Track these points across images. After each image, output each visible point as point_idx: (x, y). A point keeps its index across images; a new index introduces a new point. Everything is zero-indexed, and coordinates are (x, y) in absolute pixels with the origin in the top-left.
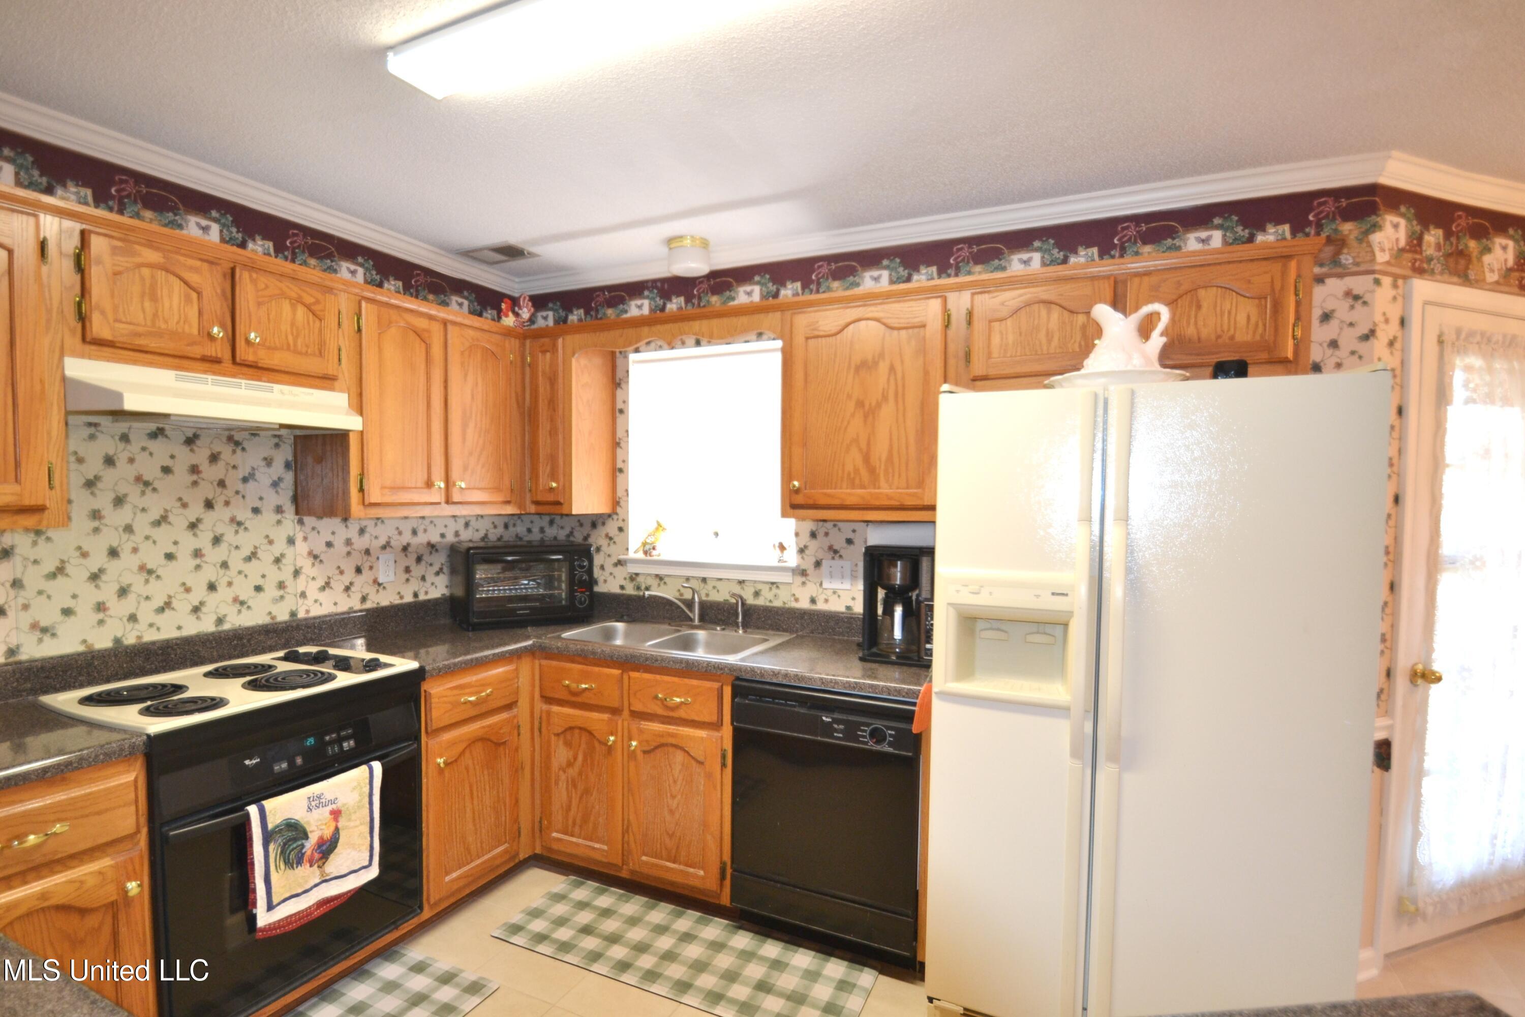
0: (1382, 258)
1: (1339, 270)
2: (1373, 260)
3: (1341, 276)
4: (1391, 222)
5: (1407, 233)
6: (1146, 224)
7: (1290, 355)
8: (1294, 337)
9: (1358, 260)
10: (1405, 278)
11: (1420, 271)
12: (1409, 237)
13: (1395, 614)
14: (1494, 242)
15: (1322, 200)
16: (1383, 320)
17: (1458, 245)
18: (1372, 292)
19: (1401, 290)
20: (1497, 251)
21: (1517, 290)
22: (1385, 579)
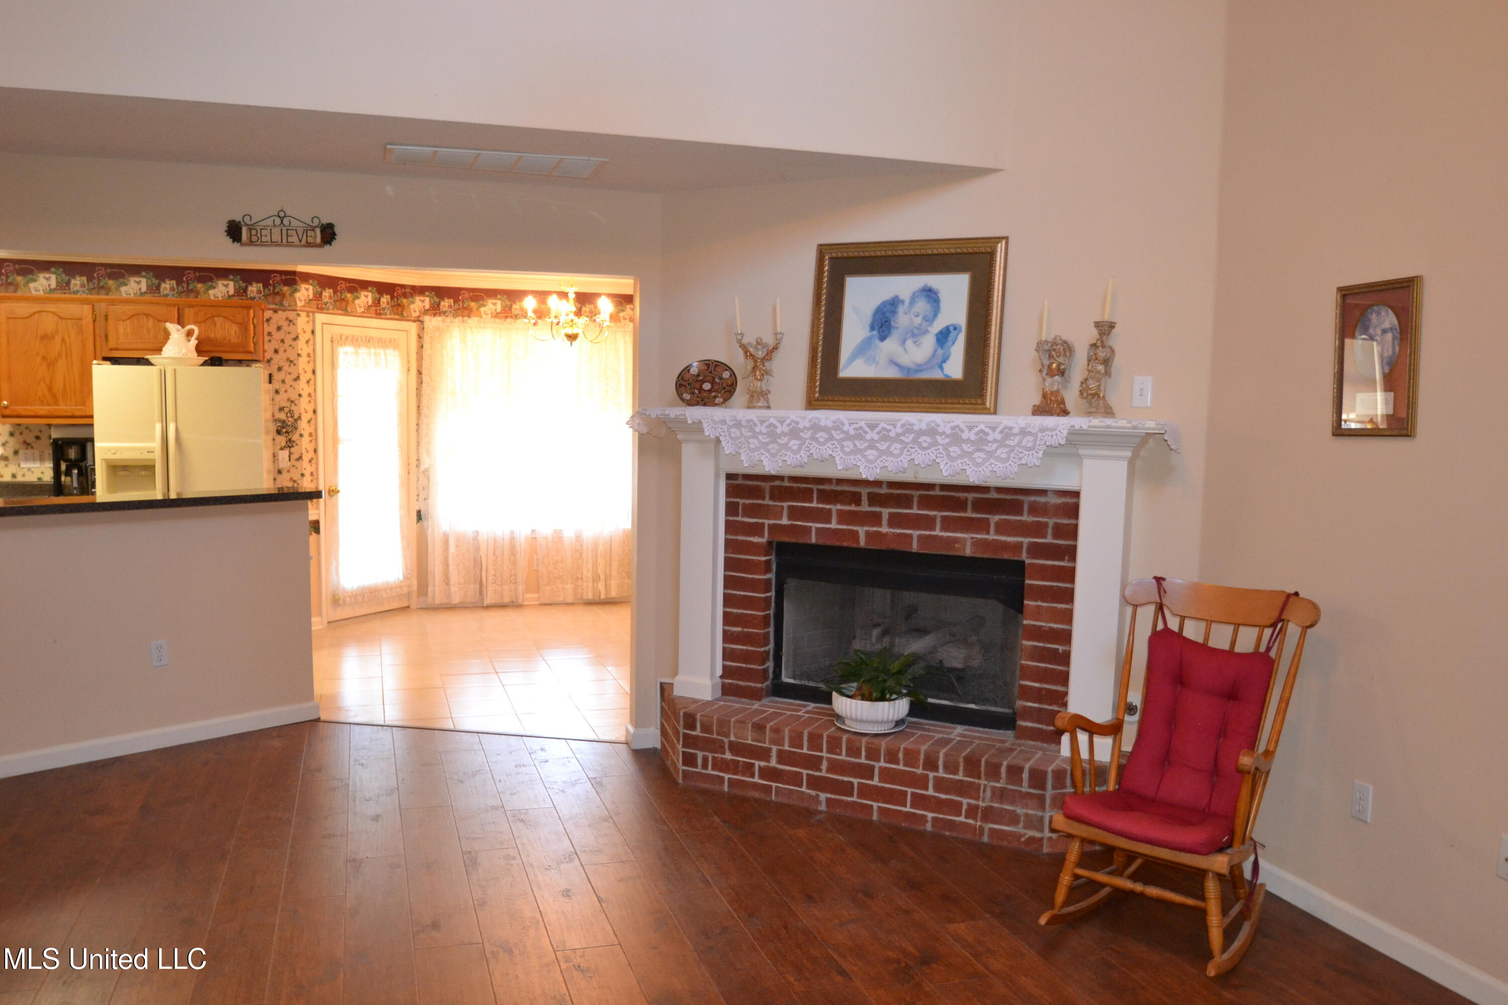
0: (299, 304)
1: (281, 308)
2: (296, 305)
3: (284, 311)
4: (305, 288)
5: (313, 292)
6: (199, 273)
7: (252, 349)
8: (253, 342)
9: (291, 304)
10: (313, 313)
11: (321, 309)
12: (314, 294)
13: (317, 463)
14: (361, 294)
15: (275, 275)
16: (302, 331)
17: (341, 296)
18: (297, 319)
19: (311, 318)
20: (363, 298)
21: (374, 315)
22: (311, 448)
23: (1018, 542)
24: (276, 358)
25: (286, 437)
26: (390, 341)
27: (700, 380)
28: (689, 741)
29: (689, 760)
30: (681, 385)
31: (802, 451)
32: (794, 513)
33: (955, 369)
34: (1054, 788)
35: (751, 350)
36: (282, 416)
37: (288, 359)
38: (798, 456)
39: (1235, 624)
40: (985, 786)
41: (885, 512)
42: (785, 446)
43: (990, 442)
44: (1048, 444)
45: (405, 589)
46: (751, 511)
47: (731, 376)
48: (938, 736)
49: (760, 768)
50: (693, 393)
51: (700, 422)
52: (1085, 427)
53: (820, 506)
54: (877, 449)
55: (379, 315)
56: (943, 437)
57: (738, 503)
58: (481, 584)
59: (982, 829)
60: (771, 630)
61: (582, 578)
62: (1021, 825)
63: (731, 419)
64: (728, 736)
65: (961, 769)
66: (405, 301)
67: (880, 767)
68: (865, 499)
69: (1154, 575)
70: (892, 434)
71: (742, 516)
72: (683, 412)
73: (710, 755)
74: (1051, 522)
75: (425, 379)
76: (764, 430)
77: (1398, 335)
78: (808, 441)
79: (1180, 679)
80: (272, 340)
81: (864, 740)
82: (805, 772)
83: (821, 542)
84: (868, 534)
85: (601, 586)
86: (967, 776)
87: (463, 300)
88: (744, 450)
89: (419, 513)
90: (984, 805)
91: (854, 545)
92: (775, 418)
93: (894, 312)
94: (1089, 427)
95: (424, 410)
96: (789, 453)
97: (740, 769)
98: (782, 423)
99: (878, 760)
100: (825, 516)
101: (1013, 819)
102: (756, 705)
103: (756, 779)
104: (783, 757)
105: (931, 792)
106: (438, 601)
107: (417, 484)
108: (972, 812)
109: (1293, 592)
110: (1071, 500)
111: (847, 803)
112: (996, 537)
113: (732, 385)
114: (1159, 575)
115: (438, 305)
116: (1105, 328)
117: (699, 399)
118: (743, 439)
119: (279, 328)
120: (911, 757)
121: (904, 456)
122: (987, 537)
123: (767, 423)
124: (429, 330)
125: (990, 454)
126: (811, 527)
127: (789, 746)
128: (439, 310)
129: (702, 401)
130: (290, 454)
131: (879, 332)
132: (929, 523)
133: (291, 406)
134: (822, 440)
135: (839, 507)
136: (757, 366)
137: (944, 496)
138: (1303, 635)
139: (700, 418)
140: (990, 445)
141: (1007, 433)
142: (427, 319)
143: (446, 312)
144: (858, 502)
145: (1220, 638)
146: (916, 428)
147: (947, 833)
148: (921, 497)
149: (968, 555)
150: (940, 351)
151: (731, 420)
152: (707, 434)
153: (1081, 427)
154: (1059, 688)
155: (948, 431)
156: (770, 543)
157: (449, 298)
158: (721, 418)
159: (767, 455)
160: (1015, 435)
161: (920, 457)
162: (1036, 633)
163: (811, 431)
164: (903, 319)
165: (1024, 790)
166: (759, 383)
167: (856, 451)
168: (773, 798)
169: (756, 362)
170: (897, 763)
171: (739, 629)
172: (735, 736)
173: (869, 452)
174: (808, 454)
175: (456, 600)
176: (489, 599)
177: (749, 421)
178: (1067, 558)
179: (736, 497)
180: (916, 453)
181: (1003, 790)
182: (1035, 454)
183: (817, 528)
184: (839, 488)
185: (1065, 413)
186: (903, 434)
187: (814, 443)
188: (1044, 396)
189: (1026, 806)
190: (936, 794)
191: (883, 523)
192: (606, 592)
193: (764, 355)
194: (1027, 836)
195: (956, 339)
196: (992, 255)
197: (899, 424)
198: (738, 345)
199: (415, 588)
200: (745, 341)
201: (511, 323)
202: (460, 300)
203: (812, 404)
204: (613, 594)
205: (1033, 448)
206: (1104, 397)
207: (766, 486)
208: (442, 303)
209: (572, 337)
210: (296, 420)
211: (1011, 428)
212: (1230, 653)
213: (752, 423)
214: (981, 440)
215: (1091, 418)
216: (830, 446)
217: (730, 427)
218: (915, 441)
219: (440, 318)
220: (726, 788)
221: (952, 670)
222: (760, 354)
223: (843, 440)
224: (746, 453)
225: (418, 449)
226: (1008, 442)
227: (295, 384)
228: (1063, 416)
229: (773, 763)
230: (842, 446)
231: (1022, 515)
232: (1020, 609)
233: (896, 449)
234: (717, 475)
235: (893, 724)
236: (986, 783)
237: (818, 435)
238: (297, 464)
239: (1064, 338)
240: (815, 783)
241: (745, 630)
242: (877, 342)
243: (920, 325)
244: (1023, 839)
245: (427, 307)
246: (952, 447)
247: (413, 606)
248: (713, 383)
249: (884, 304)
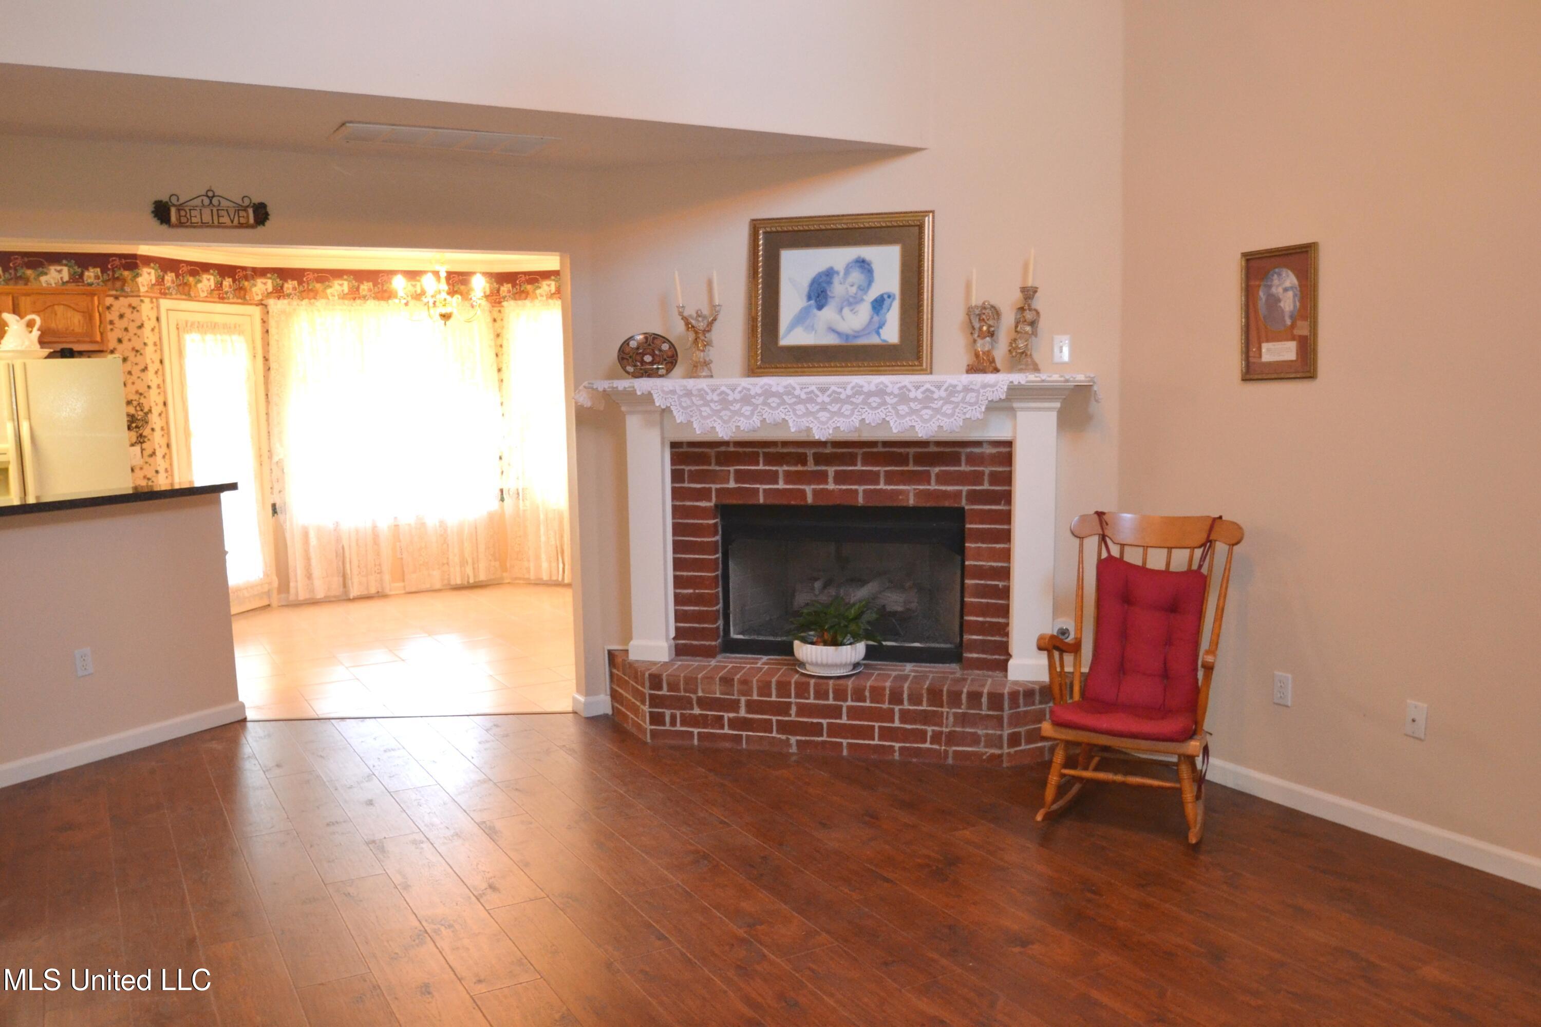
0: (143, 289)
1: (123, 294)
2: (139, 290)
3: (126, 297)
4: (147, 272)
5: (155, 275)
6: (26, 258)
7: (98, 338)
8: (100, 331)
9: (133, 290)
10: (157, 298)
11: (164, 294)
12: (157, 278)
13: (171, 458)
14: (202, 278)
15: (114, 258)
16: (147, 318)
17: (183, 280)
18: (140, 305)
19: (155, 304)
20: (205, 282)
21: (217, 300)
22: (163, 442)
23: (957, 490)
24: (120, 347)
25: (137, 432)
26: (235, 327)
27: (640, 353)
28: (656, 701)
29: (657, 719)
30: (623, 359)
31: (755, 417)
32: (741, 476)
33: (891, 333)
34: (1010, 708)
35: (693, 322)
36: (132, 410)
37: (133, 349)
38: (751, 421)
39: (1168, 548)
40: (948, 713)
41: (831, 470)
42: (737, 413)
43: (935, 400)
44: (990, 399)
45: (266, 588)
46: (696, 477)
47: (670, 348)
48: (894, 674)
49: (729, 719)
50: (635, 366)
51: (650, 394)
52: (1023, 382)
53: (767, 468)
54: (829, 411)
55: (222, 299)
56: (892, 397)
57: (684, 470)
58: (344, 576)
59: (946, 752)
60: (720, 589)
61: (448, 564)
62: (982, 744)
63: (682, 388)
64: (695, 692)
65: (925, 700)
66: (246, 283)
67: (848, 707)
68: (810, 459)
69: (1096, 510)
70: (843, 396)
71: (689, 483)
72: (631, 385)
73: (678, 713)
74: (987, 470)
75: (273, 365)
76: (716, 398)
77: (1298, 293)
78: (760, 406)
79: (1127, 598)
80: (115, 329)
81: (831, 682)
82: (774, 718)
83: (770, 501)
84: (815, 492)
85: (469, 570)
86: (930, 706)
87: (308, 281)
88: (696, 418)
89: (274, 506)
90: (947, 730)
91: (802, 503)
92: (726, 386)
93: (830, 283)
94: (1027, 382)
95: (273, 398)
96: (742, 419)
97: (709, 722)
98: (733, 390)
99: (846, 700)
100: (772, 477)
101: (975, 740)
102: (713, 662)
103: (726, 730)
104: (752, 707)
105: (897, 724)
106: (302, 597)
107: (271, 476)
108: (936, 738)
109: (1217, 516)
110: (1004, 450)
111: (817, 743)
112: (937, 487)
113: (673, 356)
114: (1100, 510)
115: (282, 287)
116: (1029, 293)
117: (642, 371)
118: (694, 408)
119: (121, 316)
120: (877, 694)
121: (855, 416)
122: (928, 487)
123: (718, 391)
124: (274, 314)
125: (937, 411)
126: (758, 489)
127: (758, 695)
128: (283, 292)
129: (646, 372)
130: (142, 450)
131: (816, 301)
132: (873, 478)
133: (140, 399)
134: (774, 405)
135: (786, 468)
136: (699, 337)
137: (886, 452)
138: (1230, 553)
139: (650, 389)
140: (936, 402)
141: (952, 391)
142: (271, 302)
143: (291, 294)
144: (804, 463)
145: (1156, 561)
146: (866, 389)
147: (914, 760)
148: (864, 454)
149: (911, 506)
150: (876, 318)
151: (681, 390)
152: (657, 404)
153: (1019, 383)
154: (1001, 620)
155: (896, 392)
156: (716, 506)
157: (293, 279)
158: (671, 388)
159: (719, 421)
160: (959, 392)
161: (871, 417)
162: (980, 573)
163: (763, 397)
164: (838, 289)
165: (983, 713)
166: (702, 354)
167: (808, 413)
168: (744, 746)
169: (696, 333)
170: (865, 701)
171: (691, 591)
172: (703, 691)
173: (821, 414)
174: (761, 419)
175: (320, 595)
176: (354, 592)
177: (700, 390)
178: (1003, 502)
179: (680, 464)
180: (867, 413)
181: (964, 714)
182: (978, 409)
183: (765, 490)
184: (785, 450)
185: (996, 370)
186: (854, 395)
187: (766, 409)
188: (977, 355)
189: (986, 728)
190: (902, 726)
191: (829, 480)
192: (475, 576)
193: (705, 326)
194: (988, 754)
195: (891, 305)
196: (921, 227)
197: (849, 387)
198: (680, 317)
199: (276, 584)
200: (686, 314)
201: (360, 305)
202: (304, 282)
203: (753, 371)
204: (482, 577)
205: (976, 403)
206: (1031, 355)
207: (712, 452)
208: (286, 285)
209: (446, 317)
210: (146, 414)
211: (955, 386)
212: (1166, 573)
213: (703, 392)
214: (928, 398)
215: (1028, 374)
216: (783, 410)
217: (680, 397)
218: (865, 402)
219: (286, 301)
220: (696, 742)
221: (894, 614)
222: (702, 325)
223: (795, 403)
224: (698, 421)
225: (269, 439)
226: (953, 399)
227: (142, 375)
228: (996, 373)
229: (743, 713)
230: (794, 410)
231: (960, 465)
232: (962, 551)
233: (847, 410)
234: (663, 443)
235: (851, 667)
236: (947, 710)
237: (770, 401)
238: (151, 460)
239: (992, 303)
240: (784, 727)
241: (697, 591)
242: (815, 311)
243: (856, 294)
244: (984, 757)
245: (270, 289)
246: (901, 406)
247: (275, 603)
248: (653, 355)
249: (820, 275)
